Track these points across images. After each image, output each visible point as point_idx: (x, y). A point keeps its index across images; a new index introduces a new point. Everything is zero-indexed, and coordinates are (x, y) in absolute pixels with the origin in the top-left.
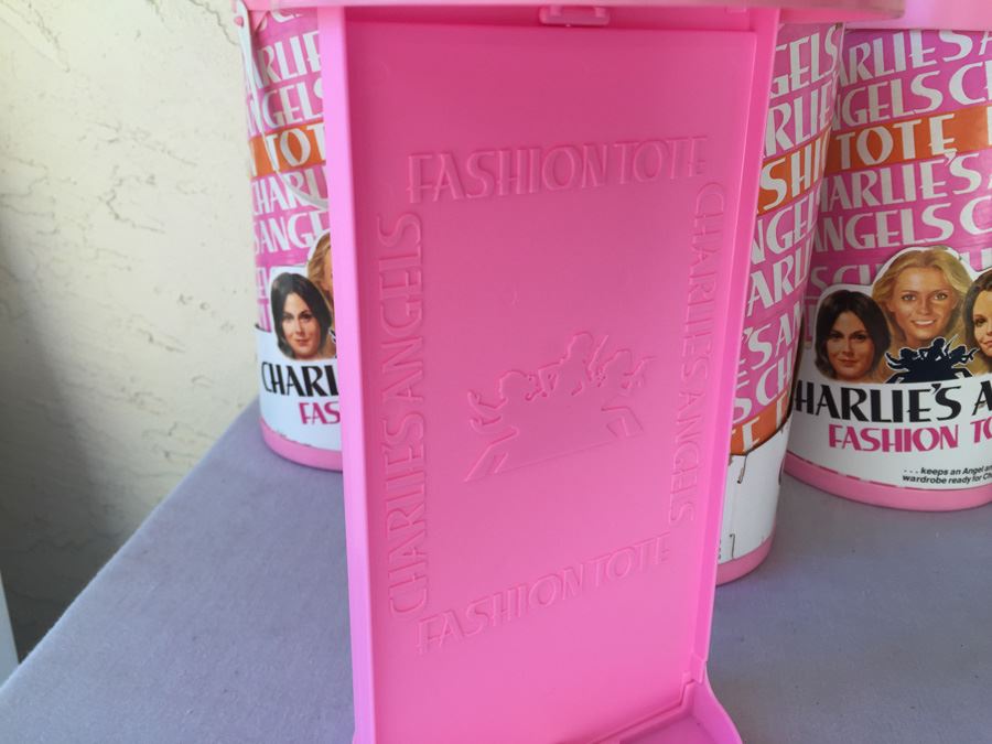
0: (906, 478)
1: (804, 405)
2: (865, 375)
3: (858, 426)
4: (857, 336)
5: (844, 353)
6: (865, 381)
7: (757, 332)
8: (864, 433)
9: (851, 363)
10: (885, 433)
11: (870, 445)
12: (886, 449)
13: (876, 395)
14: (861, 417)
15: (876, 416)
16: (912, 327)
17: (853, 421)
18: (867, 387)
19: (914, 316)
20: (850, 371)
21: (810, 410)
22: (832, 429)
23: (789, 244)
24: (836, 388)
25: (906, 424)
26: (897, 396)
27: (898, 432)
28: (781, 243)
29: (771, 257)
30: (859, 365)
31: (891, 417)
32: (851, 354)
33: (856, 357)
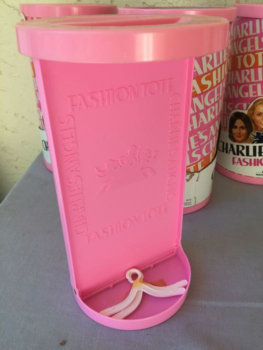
0: (257, 175)
1: (225, 150)
2: (245, 141)
3: (242, 158)
4: (242, 127)
5: (238, 133)
6: (244, 143)
7: (202, 133)
8: (244, 160)
9: (240, 137)
10: (251, 160)
11: (246, 164)
12: (251, 165)
13: (248, 147)
14: (243, 155)
15: (248, 155)
16: (260, 124)
17: (240, 156)
18: (245, 145)
19: (261, 121)
20: (239, 139)
21: (227, 152)
22: (234, 158)
23: (213, 102)
24: (235, 145)
25: (257, 157)
26: (255, 148)
27: (255, 160)
28: (210, 102)
29: (206, 107)
30: (242, 137)
31: (252, 154)
32: (240, 134)
33: (242, 135)
